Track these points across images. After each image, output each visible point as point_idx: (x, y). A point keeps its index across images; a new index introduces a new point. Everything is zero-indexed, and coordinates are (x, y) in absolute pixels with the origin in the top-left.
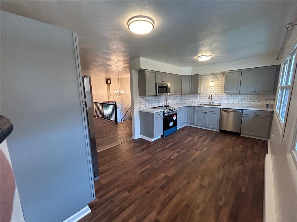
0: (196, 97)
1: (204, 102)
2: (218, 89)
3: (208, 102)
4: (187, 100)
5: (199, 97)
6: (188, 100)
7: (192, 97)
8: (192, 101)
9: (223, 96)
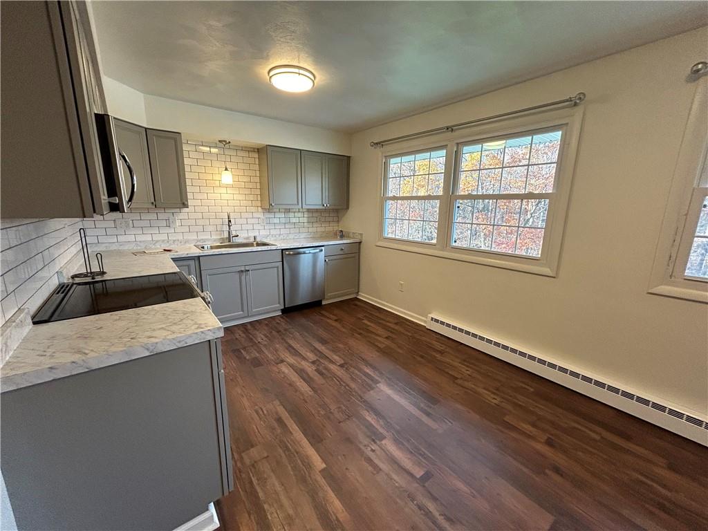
0: (164, 223)
1: (200, 238)
2: (241, 197)
3: (214, 237)
4: (121, 238)
5: (178, 223)
6: (132, 238)
7: (147, 223)
8: (149, 238)
9: (255, 215)
